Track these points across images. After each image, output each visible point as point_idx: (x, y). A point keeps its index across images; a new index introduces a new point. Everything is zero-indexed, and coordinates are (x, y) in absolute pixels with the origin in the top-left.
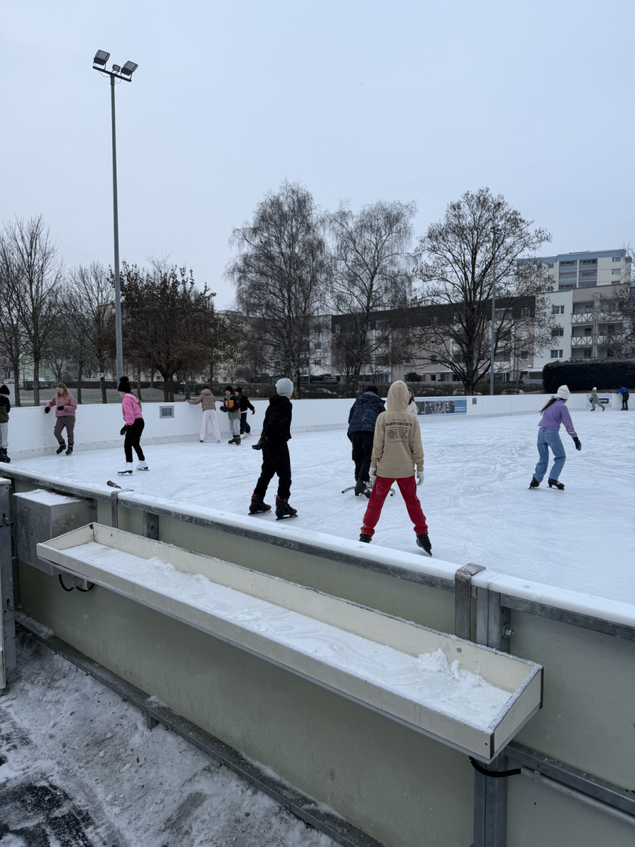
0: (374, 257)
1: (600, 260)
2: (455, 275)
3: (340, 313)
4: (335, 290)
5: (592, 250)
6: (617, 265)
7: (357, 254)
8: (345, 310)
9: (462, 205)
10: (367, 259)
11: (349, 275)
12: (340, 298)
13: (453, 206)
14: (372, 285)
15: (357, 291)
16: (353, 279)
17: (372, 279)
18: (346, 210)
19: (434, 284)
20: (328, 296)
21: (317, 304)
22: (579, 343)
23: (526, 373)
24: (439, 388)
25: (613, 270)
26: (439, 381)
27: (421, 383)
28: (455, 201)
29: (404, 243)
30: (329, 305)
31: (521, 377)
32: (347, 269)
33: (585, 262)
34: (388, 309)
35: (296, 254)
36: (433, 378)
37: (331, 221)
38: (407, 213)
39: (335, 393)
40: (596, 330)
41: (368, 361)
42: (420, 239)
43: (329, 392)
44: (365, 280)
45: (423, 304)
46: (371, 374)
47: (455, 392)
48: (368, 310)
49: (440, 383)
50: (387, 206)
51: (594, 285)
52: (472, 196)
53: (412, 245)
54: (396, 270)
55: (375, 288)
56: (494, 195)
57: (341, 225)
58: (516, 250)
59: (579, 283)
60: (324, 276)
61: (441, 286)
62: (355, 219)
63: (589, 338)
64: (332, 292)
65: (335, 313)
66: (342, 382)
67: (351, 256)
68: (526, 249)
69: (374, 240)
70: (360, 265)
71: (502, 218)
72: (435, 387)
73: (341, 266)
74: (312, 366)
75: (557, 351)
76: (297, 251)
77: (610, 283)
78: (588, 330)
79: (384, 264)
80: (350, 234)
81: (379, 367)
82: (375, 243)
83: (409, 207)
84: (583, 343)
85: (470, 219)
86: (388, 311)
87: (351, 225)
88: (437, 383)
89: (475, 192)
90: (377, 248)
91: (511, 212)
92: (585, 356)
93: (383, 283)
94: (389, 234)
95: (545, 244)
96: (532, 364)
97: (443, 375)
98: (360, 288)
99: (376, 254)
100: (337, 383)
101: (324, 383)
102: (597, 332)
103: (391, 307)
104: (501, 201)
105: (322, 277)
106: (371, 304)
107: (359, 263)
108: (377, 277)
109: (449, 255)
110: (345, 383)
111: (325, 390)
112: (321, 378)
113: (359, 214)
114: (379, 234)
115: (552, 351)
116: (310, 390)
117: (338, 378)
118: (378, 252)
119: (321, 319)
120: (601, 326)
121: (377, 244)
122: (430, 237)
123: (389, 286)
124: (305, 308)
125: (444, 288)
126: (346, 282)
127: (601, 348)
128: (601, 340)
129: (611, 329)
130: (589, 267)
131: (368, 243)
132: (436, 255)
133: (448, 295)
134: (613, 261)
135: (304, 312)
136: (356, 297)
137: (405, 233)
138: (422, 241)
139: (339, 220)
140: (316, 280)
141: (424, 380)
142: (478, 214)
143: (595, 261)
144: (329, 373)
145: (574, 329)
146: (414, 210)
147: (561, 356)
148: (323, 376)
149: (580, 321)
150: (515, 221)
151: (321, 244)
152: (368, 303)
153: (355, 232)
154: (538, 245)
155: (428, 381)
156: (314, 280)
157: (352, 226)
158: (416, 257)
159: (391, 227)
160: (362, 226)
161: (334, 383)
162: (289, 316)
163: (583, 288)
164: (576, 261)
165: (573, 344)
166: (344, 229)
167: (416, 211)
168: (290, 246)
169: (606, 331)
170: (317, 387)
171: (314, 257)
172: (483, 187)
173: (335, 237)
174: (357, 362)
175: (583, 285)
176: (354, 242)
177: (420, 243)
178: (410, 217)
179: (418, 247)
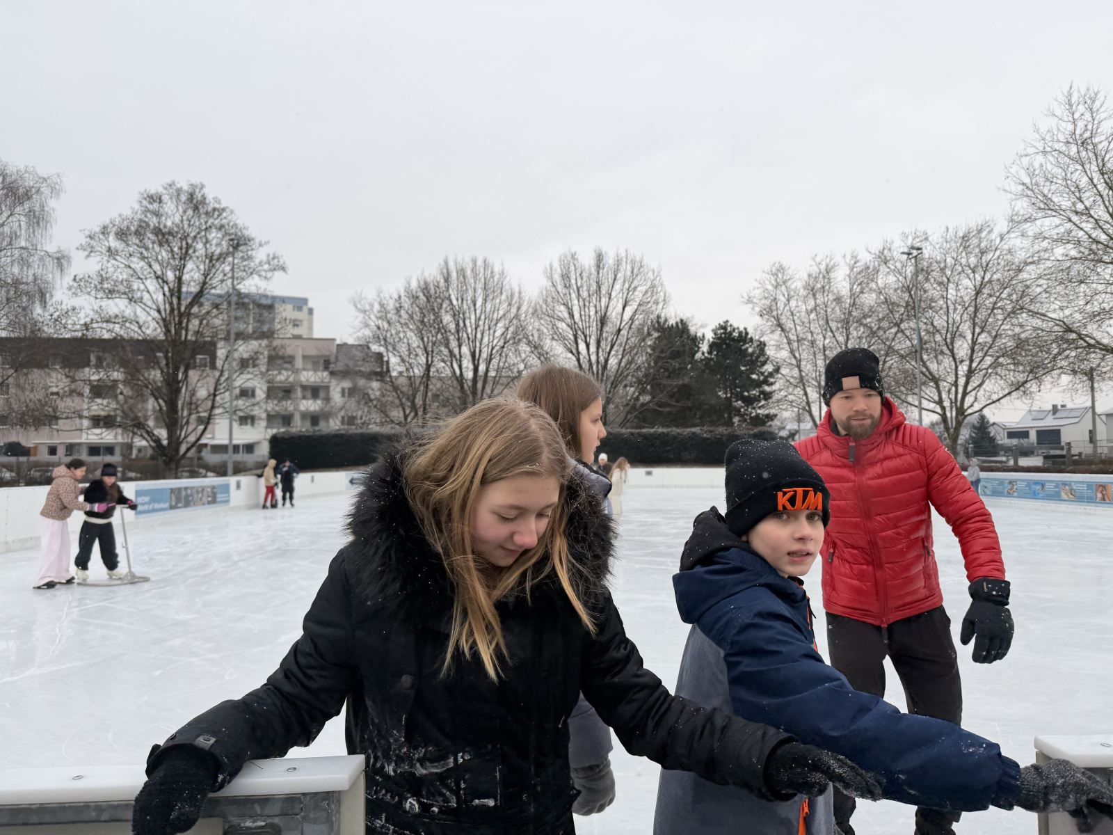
1: (278, 307)
6: (298, 315)
13: (149, 197)
22: (277, 408)
23: (206, 445)
25: (294, 320)
27: (33, 459)
28: (152, 191)
33: (259, 306)
36: (52, 450)
38: (45, 190)
40: (298, 392)
42: (87, 233)
51: (270, 335)
52: (181, 190)
56: (211, 196)
61: (127, 310)
63: (290, 402)
75: (247, 417)
78: (288, 393)
83: (51, 181)
84: (282, 408)
89: (183, 185)
91: (232, 225)
92: (284, 424)
94: (9, 216)
96: (213, 434)
102: (299, 395)
115: (242, 417)
120: (304, 388)
127: (305, 416)
129: (315, 392)
130: (264, 313)
133: (139, 325)
134: (294, 310)
138: (91, 237)
141: (37, 454)
143: (272, 307)
145: (269, 389)
146: (57, 187)
147: (253, 424)
149: (277, 379)
155: (42, 456)
158: (61, 260)
164: (250, 304)
165: (269, 409)
169: (310, 395)
172: (196, 180)
177: (88, 239)
178: (51, 197)
179: (84, 243)
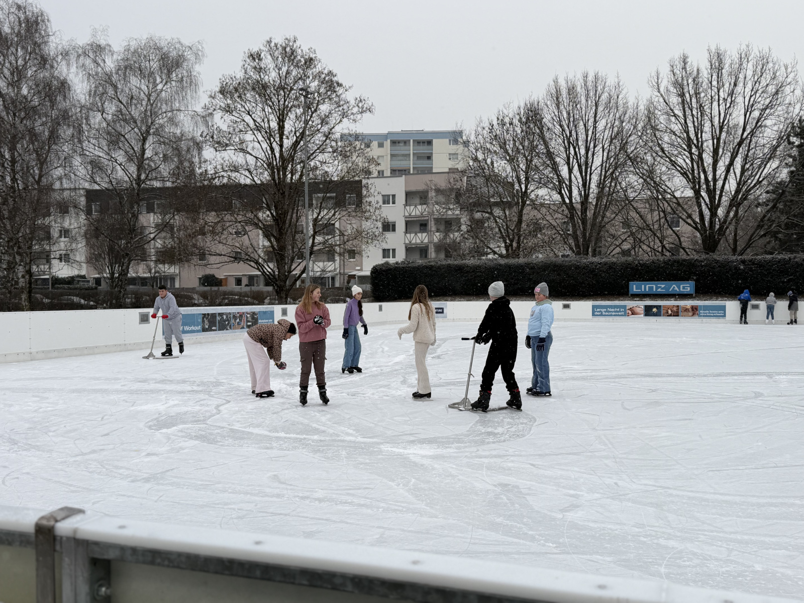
0: (146, 111)
1: (435, 142)
2: (257, 146)
3: (97, 187)
4: (87, 153)
5: (428, 129)
6: (453, 148)
7: (120, 104)
8: (103, 184)
9: (262, 55)
10: (135, 113)
11: (109, 133)
12: (96, 165)
13: (251, 55)
14: (143, 151)
15: (120, 156)
16: (114, 139)
17: (144, 140)
18: (103, 43)
19: (230, 156)
20: (77, 161)
21: (59, 172)
22: (414, 241)
23: (353, 276)
24: (246, 295)
25: (449, 154)
26: (246, 285)
27: (222, 289)
28: (255, 49)
29: (189, 97)
30: (78, 174)
31: (348, 282)
32: (104, 125)
33: (418, 142)
34: (169, 184)
35: (25, 97)
36: (239, 282)
37: (79, 56)
38: (191, 57)
39: (92, 303)
40: (432, 226)
41: (144, 258)
42: (209, 93)
43: (82, 301)
44: (133, 143)
45: (217, 182)
46: (148, 275)
47: (267, 301)
48: (139, 185)
49: (248, 289)
50: (163, 44)
51: (429, 171)
52: (276, 45)
53: (200, 101)
54: (178, 132)
55: (148, 154)
56: (304, 47)
57: (95, 61)
58: (332, 121)
59: (414, 168)
60: (70, 132)
61: (239, 158)
62: (115, 57)
63: (425, 234)
64: (82, 155)
65: (87, 185)
66: (104, 286)
67: (111, 108)
68: (345, 120)
69: (144, 87)
70: (125, 120)
71: (314, 78)
72: (240, 294)
73: (96, 119)
74: (55, 262)
75: (389, 250)
76: (25, 91)
77: (447, 170)
78: (423, 226)
79: (161, 121)
80: (109, 76)
81: (161, 266)
82: (147, 93)
83: (194, 49)
84: (418, 241)
85: (273, 75)
86: (168, 188)
87: (110, 64)
88: (243, 288)
89: (279, 40)
90: (149, 100)
91: (326, 72)
92: (421, 256)
93: (161, 149)
94: (166, 83)
95: (367, 115)
96: (361, 266)
97: (251, 278)
98: (126, 152)
99: (149, 107)
100: (96, 288)
101: (76, 289)
102: (434, 229)
103: (173, 182)
104: (312, 56)
105: (66, 132)
106: (143, 177)
107: (122, 117)
108: (151, 139)
109: (248, 119)
110: (109, 289)
111: (76, 299)
112: (70, 281)
113: (123, 50)
114: (151, 80)
115: (384, 250)
116: (52, 299)
117: (98, 281)
118: (152, 105)
119: (66, 193)
120: (437, 221)
121: (150, 95)
122: (222, 91)
123: (169, 153)
124: (41, 176)
125: (244, 162)
126: (104, 143)
127: (439, 248)
128: (437, 237)
129: (448, 224)
130: (423, 149)
131: (135, 92)
132: (233, 117)
133: (250, 172)
134: (450, 144)
135: (38, 182)
136: (120, 165)
137: (189, 83)
138: (213, 97)
139: (91, 55)
140: (57, 137)
141: (226, 285)
142: (284, 69)
143: (430, 143)
144: (83, 273)
145: (407, 223)
146: (200, 53)
147: (394, 256)
148: (72, 278)
149: (413, 214)
150: (331, 85)
151: (64, 86)
152: (139, 176)
153: (117, 73)
154: (359, 116)
155: (232, 286)
156: (54, 137)
157: (112, 66)
158: (206, 117)
159: (169, 73)
160: (126, 68)
161: (92, 289)
162: (12, 187)
163: (418, 174)
164: (410, 140)
165: (407, 242)
166: (100, 69)
167: (203, 55)
168: (15, 84)
169: (442, 228)
170: (62, 295)
171: (53, 103)
173: (85, 78)
174: (124, 258)
175: (418, 171)
176: (115, 87)
177: (209, 99)
178: (196, 63)
179: (207, 104)
